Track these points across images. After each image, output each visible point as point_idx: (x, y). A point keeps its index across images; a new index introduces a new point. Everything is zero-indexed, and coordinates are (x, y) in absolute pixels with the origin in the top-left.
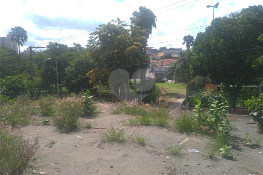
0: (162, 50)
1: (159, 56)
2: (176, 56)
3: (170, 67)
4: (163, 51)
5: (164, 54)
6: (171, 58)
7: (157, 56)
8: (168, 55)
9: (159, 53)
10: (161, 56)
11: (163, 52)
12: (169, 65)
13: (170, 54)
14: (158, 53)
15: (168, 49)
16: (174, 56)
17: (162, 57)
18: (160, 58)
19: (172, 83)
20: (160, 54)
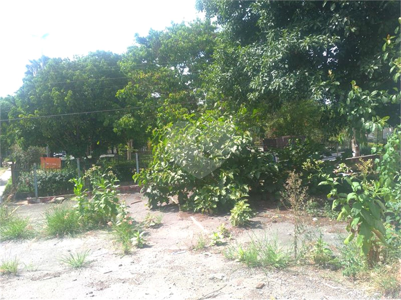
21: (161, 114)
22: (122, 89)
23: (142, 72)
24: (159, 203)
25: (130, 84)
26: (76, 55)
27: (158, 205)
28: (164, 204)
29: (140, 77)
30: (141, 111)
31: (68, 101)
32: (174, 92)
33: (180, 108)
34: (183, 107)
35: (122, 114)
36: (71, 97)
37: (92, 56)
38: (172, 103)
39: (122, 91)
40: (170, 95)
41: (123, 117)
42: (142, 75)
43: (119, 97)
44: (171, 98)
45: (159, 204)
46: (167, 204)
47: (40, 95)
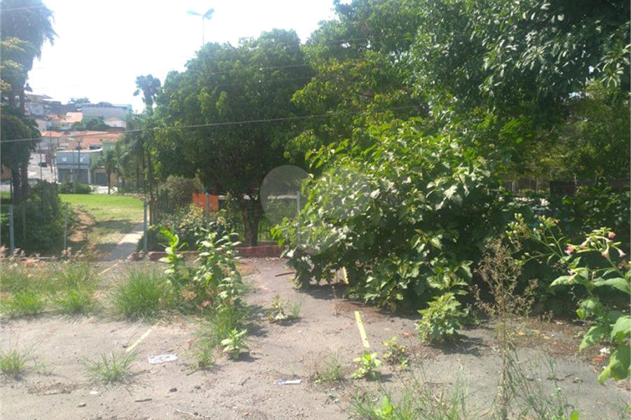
0: (77, 105)
1: (68, 121)
2: (119, 124)
3: (101, 152)
4: (78, 110)
5: (84, 116)
6: (106, 128)
7: (64, 121)
8: (95, 120)
9: (69, 114)
10: (74, 121)
11: (80, 111)
12: (99, 148)
13: (102, 118)
14: (65, 114)
15: (93, 106)
16: (111, 124)
17: (77, 123)
18: (72, 126)
19: (109, 193)
20: (70, 116)
21: (359, 129)
22: (301, 87)
23: (335, 61)
24: (313, 278)
25: (315, 81)
26: (243, 39)
27: (311, 283)
28: (323, 282)
29: (331, 69)
30: (329, 125)
31: (219, 107)
32: (385, 92)
33: (391, 118)
34: (396, 117)
35: (300, 130)
36: (225, 101)
37: (265, 38)
38: (378, 110)
39: (302, 92)
40: (376, 97)
41: (301, 136)
42: (336, 65)
43: (295, 101)
44: (376, 102)
45: (314, 282)
46: (329, 282)
47: (183, 99)
